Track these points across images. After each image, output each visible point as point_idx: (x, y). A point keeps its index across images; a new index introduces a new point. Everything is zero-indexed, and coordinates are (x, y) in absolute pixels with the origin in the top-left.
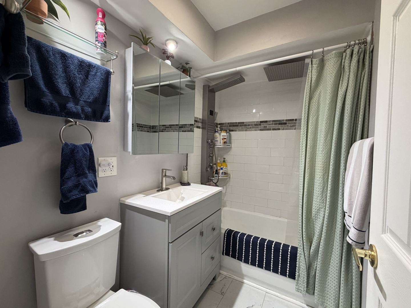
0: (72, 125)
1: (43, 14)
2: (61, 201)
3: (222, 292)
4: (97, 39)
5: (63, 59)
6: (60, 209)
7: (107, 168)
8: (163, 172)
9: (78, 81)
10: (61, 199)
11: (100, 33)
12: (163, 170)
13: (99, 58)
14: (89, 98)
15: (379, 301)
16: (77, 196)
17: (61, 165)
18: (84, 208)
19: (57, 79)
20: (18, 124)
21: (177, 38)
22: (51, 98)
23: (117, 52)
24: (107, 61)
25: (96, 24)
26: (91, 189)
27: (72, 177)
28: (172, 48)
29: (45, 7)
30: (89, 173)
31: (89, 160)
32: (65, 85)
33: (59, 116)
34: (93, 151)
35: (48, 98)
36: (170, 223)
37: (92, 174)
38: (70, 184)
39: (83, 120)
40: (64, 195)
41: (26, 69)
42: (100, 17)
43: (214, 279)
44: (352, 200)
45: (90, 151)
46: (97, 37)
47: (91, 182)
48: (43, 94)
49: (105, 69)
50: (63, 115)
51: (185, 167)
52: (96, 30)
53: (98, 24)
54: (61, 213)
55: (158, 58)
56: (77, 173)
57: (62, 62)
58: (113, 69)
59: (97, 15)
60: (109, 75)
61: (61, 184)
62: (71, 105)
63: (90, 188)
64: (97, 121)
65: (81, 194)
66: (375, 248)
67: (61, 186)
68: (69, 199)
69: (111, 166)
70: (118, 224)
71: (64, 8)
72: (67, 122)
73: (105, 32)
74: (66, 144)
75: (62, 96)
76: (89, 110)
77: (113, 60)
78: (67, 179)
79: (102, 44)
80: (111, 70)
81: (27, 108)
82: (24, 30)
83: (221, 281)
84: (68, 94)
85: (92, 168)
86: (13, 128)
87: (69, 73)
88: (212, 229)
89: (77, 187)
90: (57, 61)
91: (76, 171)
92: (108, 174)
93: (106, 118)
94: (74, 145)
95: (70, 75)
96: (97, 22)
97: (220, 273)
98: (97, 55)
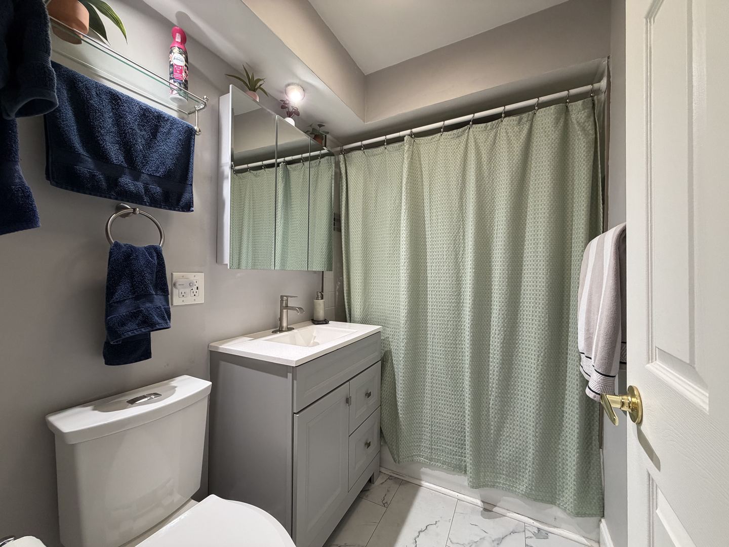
0: (127, 215)
1: (81, 26)
2: (106, 343)
3: (384, 502)
4: (172, 75)
5: (114, 104)
6: (105, 357)
7: (188, 290)
8: (282, 300)
9: (140, 141)
10: (107, 339)
11: (177, 65)
12: (282, 297)
13: (176, 108)
14: (156, 171)
15: (649, 475)
16: (134, 333)
17: (108, 278)
18: (147, 355)
19: (103, 135)
20: (32, 197)
21: (304, 81)
22: (92, 167)
23: (205, 97)
24: (189, 114)
25: (171, 52)
26: (160, 321)
27: (126, 300)
28: (295, 98)
29: (84, 16)
30: (156, 294)
31: (156, 273)
32: (117, 147)
33: (105, 197)
34: (163, 258)
35: (87, 165)
36: (296, 380)
37: (162, 297)
38: (123, 311)
39: (148, 206)
40: (112, 330)
41: (49, 91)
42: (177, 40)
43: (371, 481)
44: (591, 331)
45: (158, 258)
46: (172, 73)
47: (159, 310)
48: (78, 158)
49: (185, 125)
50: (112, 197)
51: (319, 294)
52: (171, 61)
53: (174, 51)
54: (106, 363)
55: (273, 113)
56: (135, 294)
57: (113, 109)
58: (198, 125)
59: (172, 38)
60: (192, 135)
61: (107, 312)
62: (126, 180)
63: (157, 319)
64: (170, 209)
65: (143, 330)
66: (637, 389)
67: (107, 316)
68: (120, 337)
69: (195, 288)
70: (205, 384)
71: (117, 22)
72: (119, 208)
73: (186, 65)
74: (117, 245)
75: (112, 163)
76: (156, 189)
77: (198, 111)
78: (117, 302)
79: (180, 84)
80: (196, 128)
81: (49, 182)
82: (46, 27)
83: (382, 484)
84: (122, 162)
85: (162, 286)
86: (23, 204)
87: (124, 126)
88: (366, 395)
89: (135, 317)
90: (103, 106)
91: (134, 289)
92: (189, 300)
93: (186, 204)
94: (131, 247)
95: (125, 130)
96: (173, 49)
97: (380, 472)
98: (172, 102)
